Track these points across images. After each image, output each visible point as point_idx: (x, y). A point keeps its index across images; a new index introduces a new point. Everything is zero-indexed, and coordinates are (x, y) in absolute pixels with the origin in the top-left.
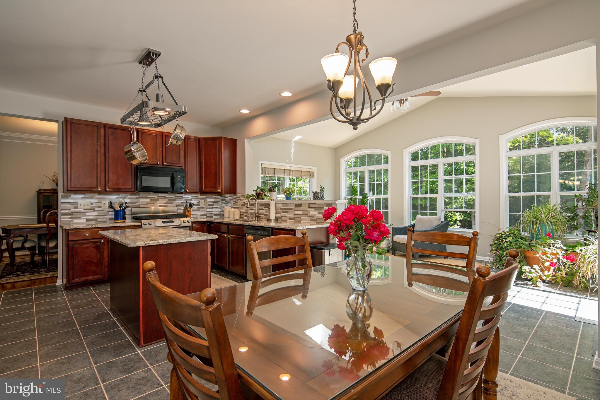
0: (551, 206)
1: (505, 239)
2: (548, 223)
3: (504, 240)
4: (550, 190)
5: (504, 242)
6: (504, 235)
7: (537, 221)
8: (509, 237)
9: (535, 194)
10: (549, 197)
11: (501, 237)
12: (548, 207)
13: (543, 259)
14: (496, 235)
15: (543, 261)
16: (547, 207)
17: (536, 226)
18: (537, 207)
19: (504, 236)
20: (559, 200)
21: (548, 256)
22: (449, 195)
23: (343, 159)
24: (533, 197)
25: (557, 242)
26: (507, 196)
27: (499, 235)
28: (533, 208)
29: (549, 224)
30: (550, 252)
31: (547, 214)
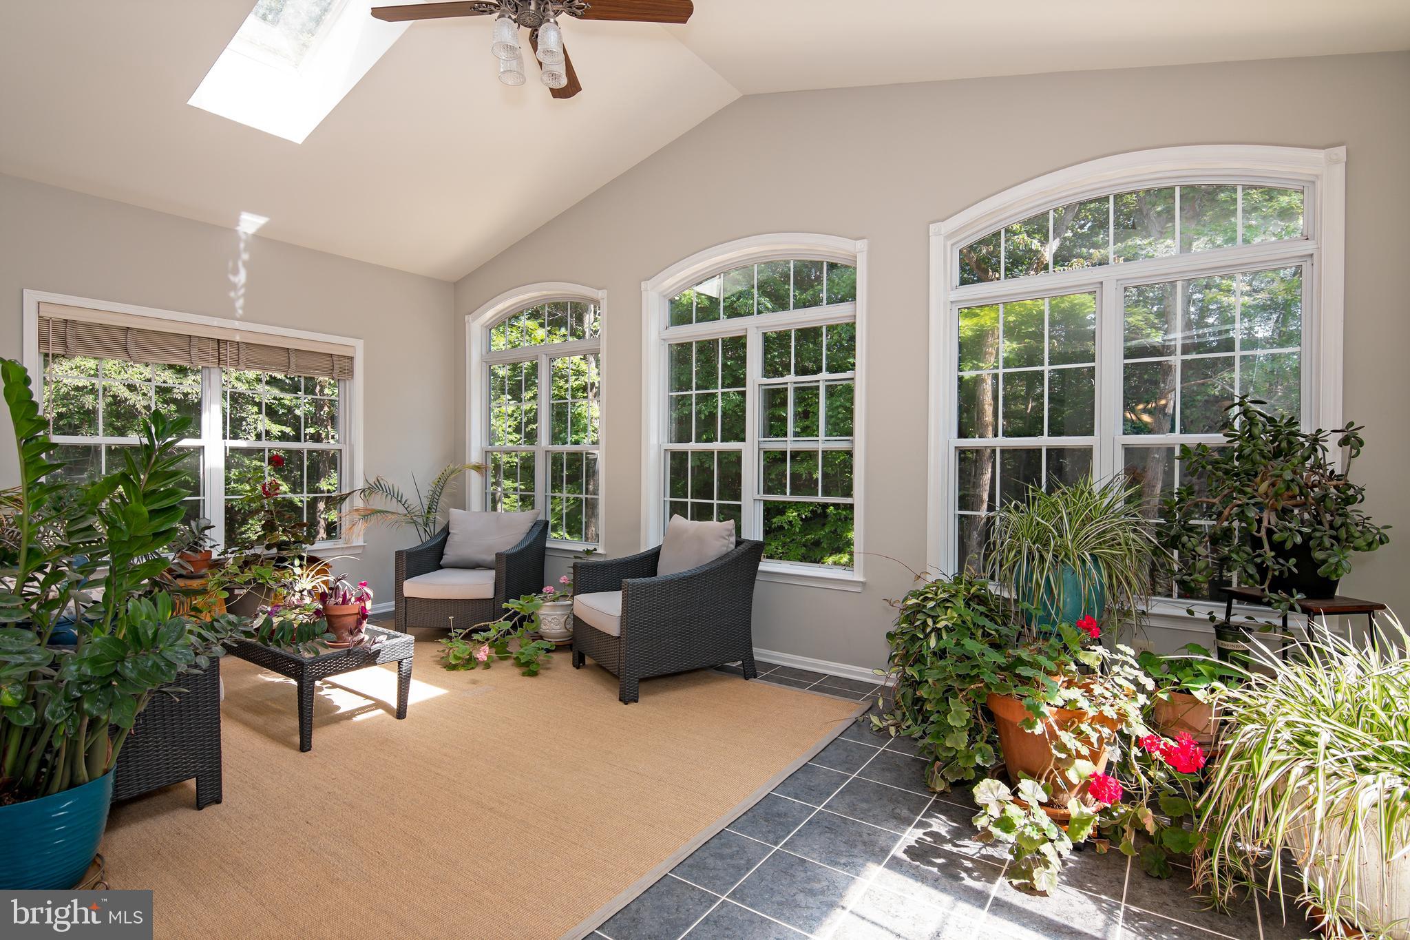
0: (1097, 488)
1: (935, 619)
2: (1083, 561)
3: (930, 622)
4: (1090, 432)
5: (928, 630)
6: (932, 599)
7: (1045, 555)
8: (947, 608)
9: (1044, 441)
10: (1087, 453)
11: (919, 608)
12: (1086, 494)
13: (1063, 748)
14: (906, 599)
15: (1059, 759)
16: (1082, 492)
17: (1042, 573)
18: (1050, 491)
19: (931, 604)
20: (1120, 466)
21: (1081, 733)
22: (775, 445)
23: (474, 320)
24: (1035, 453)
25: (1119, 657)
26: (952, 451)
27: (914, 601)
28: (1034, 498)
29: (1089, 564)
30: (1092, 712)
31: (1083, 524)
